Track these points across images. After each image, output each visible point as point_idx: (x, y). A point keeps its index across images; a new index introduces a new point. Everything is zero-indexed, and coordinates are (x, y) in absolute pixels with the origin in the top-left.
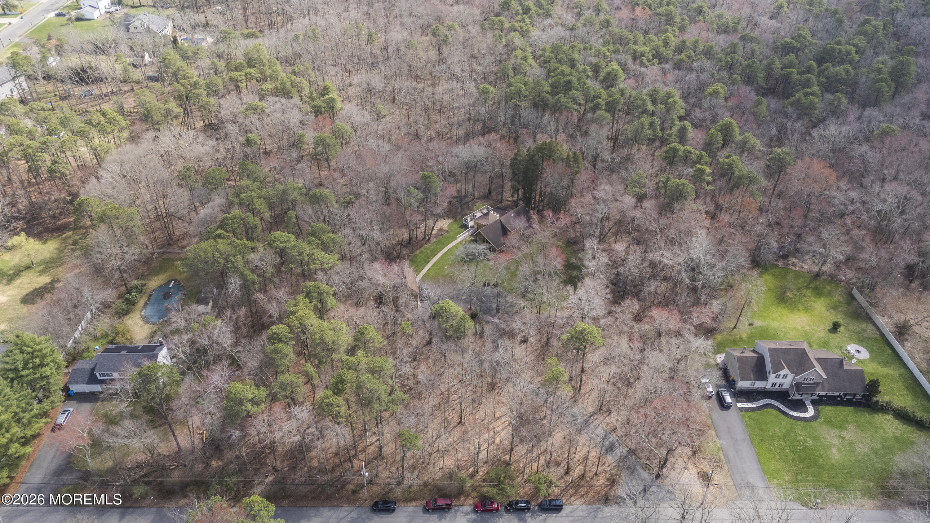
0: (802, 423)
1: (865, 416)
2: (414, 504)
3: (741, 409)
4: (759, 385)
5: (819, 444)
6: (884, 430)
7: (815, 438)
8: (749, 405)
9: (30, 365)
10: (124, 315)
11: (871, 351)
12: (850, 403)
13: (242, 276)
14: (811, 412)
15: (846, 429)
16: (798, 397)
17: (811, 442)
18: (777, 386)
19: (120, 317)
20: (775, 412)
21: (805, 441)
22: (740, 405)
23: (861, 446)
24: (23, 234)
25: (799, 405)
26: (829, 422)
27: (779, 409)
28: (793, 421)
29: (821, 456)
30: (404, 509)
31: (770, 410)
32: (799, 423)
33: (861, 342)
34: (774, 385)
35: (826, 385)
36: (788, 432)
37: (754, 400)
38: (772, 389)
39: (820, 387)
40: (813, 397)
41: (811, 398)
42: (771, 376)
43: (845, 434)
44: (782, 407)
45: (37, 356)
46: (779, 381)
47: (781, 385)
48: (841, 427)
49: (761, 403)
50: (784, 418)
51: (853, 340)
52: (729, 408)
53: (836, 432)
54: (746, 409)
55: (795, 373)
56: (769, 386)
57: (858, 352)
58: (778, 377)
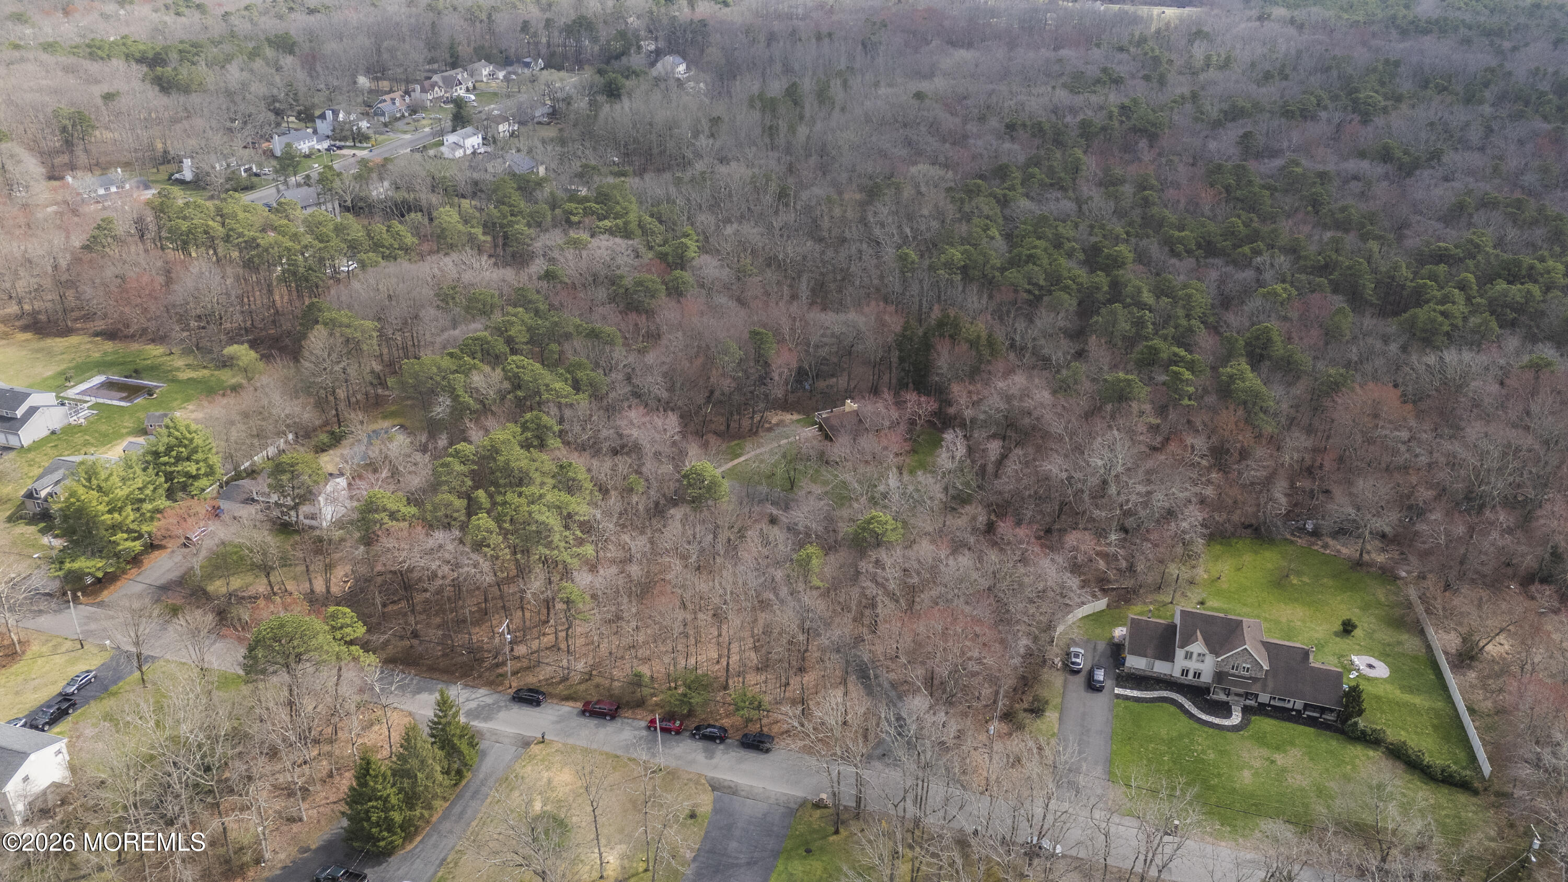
0: (1211, 730)
1: (1330, 744)
2: (571, 704)
3: (1118, 696)
4: (1161, 668)
5: (1226, 760)
6: (1354, 767)
7: (1222, 753)
8: (1135, 693)
9: (174, 453)
10: (323, 451)
11: (1394, 669)
12: (1312, 722)
13: (455, 398)
14: (1236, 718)
15: (1285, 752)
16: (1222, 697)
17: (1212, 756)
18: (1190, 676)
19: (317, 452)
20: (1172, 709)
21: (1203, 752)
22: (1117, 691)
23: (1299, 777)
24: (246, 346)
25: (1224, 709)
26: (1261, 740)
27: (1181, 707)
28: (1196, 725)
29: (1219, 775)
30: (557, 707)
31: (1165, 705)
32: (1206, 729)
33: (1384, 656)
34: (1185, 672)
35: (1271, 684)
36: (1181, 737)
37: (1147, 689)
38: (1183, 680)
39: (1259, 685)
40: (1248, 702)
41: (1243, 702)
42: (1180, 653)
43: (1279, 758)
44: (1188, 705)
45: (185, 446)
46: (1193, 665)
47: (1197, 675)
48: (1278, 748)
49: (1155, 694)
50: (1184, 718)
51: (1369, 651)
52: (1099, 690)
53: (1265, 752)
54: (1127, 698)
55: (1215, 651)
56: (1177, 673)
57: (1370, 666)
58: (1188, 656)
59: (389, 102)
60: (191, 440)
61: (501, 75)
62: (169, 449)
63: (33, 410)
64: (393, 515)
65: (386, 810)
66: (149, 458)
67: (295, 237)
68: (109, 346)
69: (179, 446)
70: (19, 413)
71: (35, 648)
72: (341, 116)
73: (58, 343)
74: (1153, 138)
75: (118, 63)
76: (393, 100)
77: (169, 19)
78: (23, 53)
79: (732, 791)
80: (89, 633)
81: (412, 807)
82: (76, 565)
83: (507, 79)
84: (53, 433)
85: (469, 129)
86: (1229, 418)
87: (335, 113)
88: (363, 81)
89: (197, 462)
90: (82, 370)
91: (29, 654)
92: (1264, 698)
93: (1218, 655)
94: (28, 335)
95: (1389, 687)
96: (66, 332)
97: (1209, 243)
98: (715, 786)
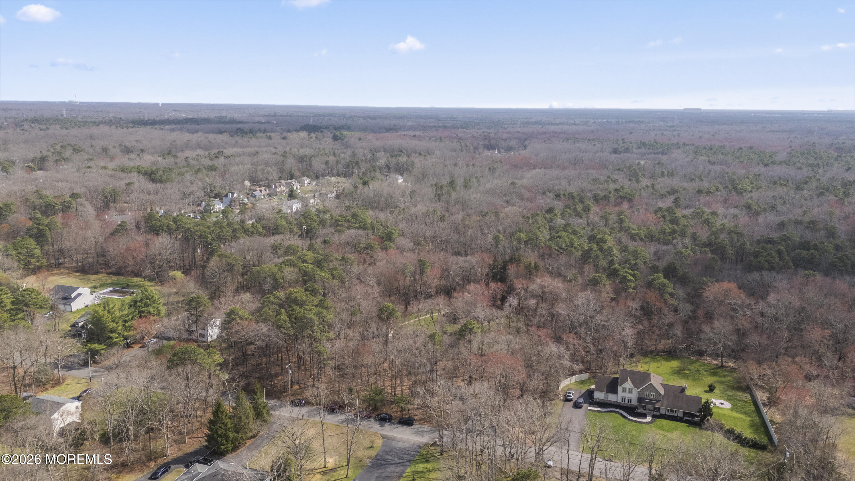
0: (635, 423)
3: (590, 410)
4: (612, 398)
5: (641, 434)
7: (640, 432)
8: (599, 409)
11: (734, 405)
13: (275, 280)
14: (648, 420)
15: (672, 432)
16: (642, 411)
17: (635, 433)
18: (626, 402)
20: (616, 415)
21: (630, 431)
22: (589, 408)
23: (678, 442)
25: (644, 416)
26: (661, 428)
28: (628, 422)
29: (637, 440)
30: (310, 407)
31: (614, 414)
32: (633, 423)
33: (728, 400)
34: (623, 399)
35: (665, 403)
36: (619, 425)
37: (604, 408)
38: (623, 404)
39: (660, 403)
40: (655, 413)
41: (652, 413)
42: (620, 389)
43: (669, 435)
44: (624, 414)
45: (150, 300)
46: (627, 395)
47: (630, 401)
48: (668, 431)
49: (609, 409)
50: (622, 418)
51: (721, 397)
52: (580, 407)
53: (662, 432)
54: (594, 411)
55: (636, 386)
56: (620, 401)
57: (722, 403)
58: (624, 390)
59: (259, 191)
60: (153, 297)
61: (314, 183)
62: (141, 301)
63: (79, 295)
64: (241, 318)
65: (226, 430)
66: (132, 303)
67: (208, 227)
68: (116, 278)
69: (147, 299)
70: (73, 296)
71: (68, 381)
72: (235, 195)
73: (93, 277)
74: (630, 201)
75: (134, 174)
76: (261, 191)
77: (160, 159)
78: (91, 170)
79: (393, 439)
80: (93, 377)
81: (238, 432)
82: (93, 346)
83: (316, 185)
84: (87, 306)
85: (296, 201)
86: (652, 296)
87: (233, 194)
88: (247, 183)
89: (154, 308)
90: (103, 286)
91: (65, 383)
92: (663, 411)
93: (638, 388)
94: (79, 274)
95: (730, 412)
96: (97, 273)
97: (652, 236)
98: (383, 437)
